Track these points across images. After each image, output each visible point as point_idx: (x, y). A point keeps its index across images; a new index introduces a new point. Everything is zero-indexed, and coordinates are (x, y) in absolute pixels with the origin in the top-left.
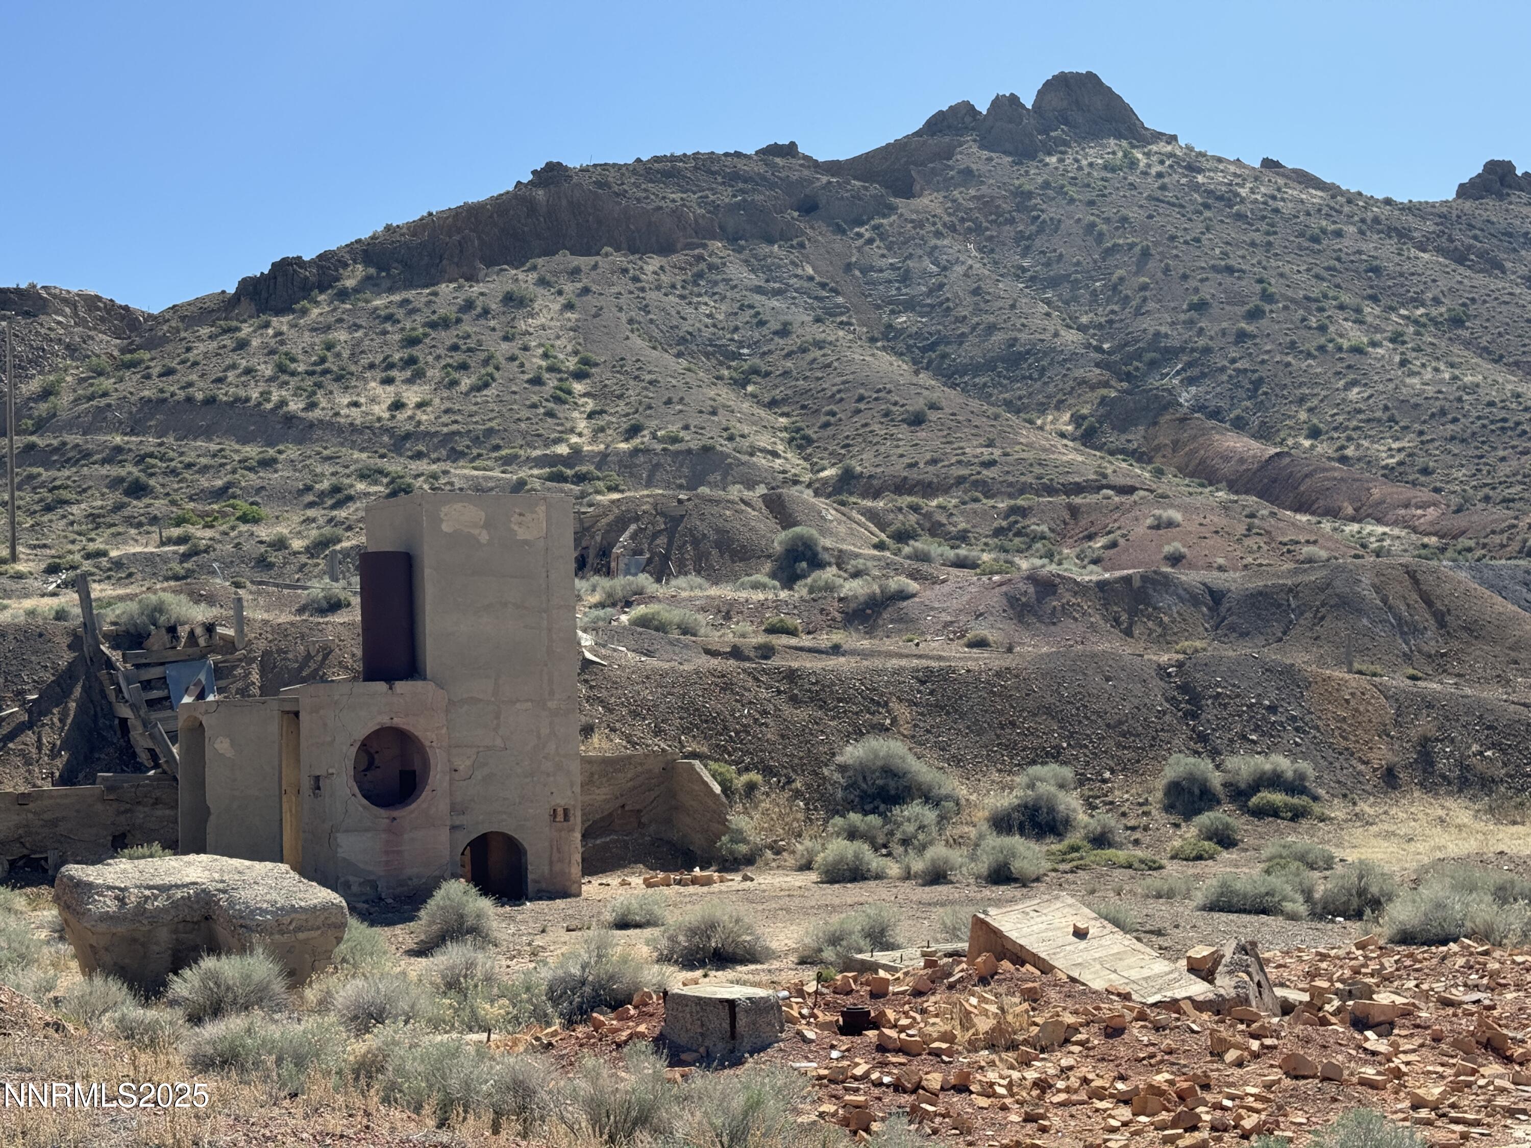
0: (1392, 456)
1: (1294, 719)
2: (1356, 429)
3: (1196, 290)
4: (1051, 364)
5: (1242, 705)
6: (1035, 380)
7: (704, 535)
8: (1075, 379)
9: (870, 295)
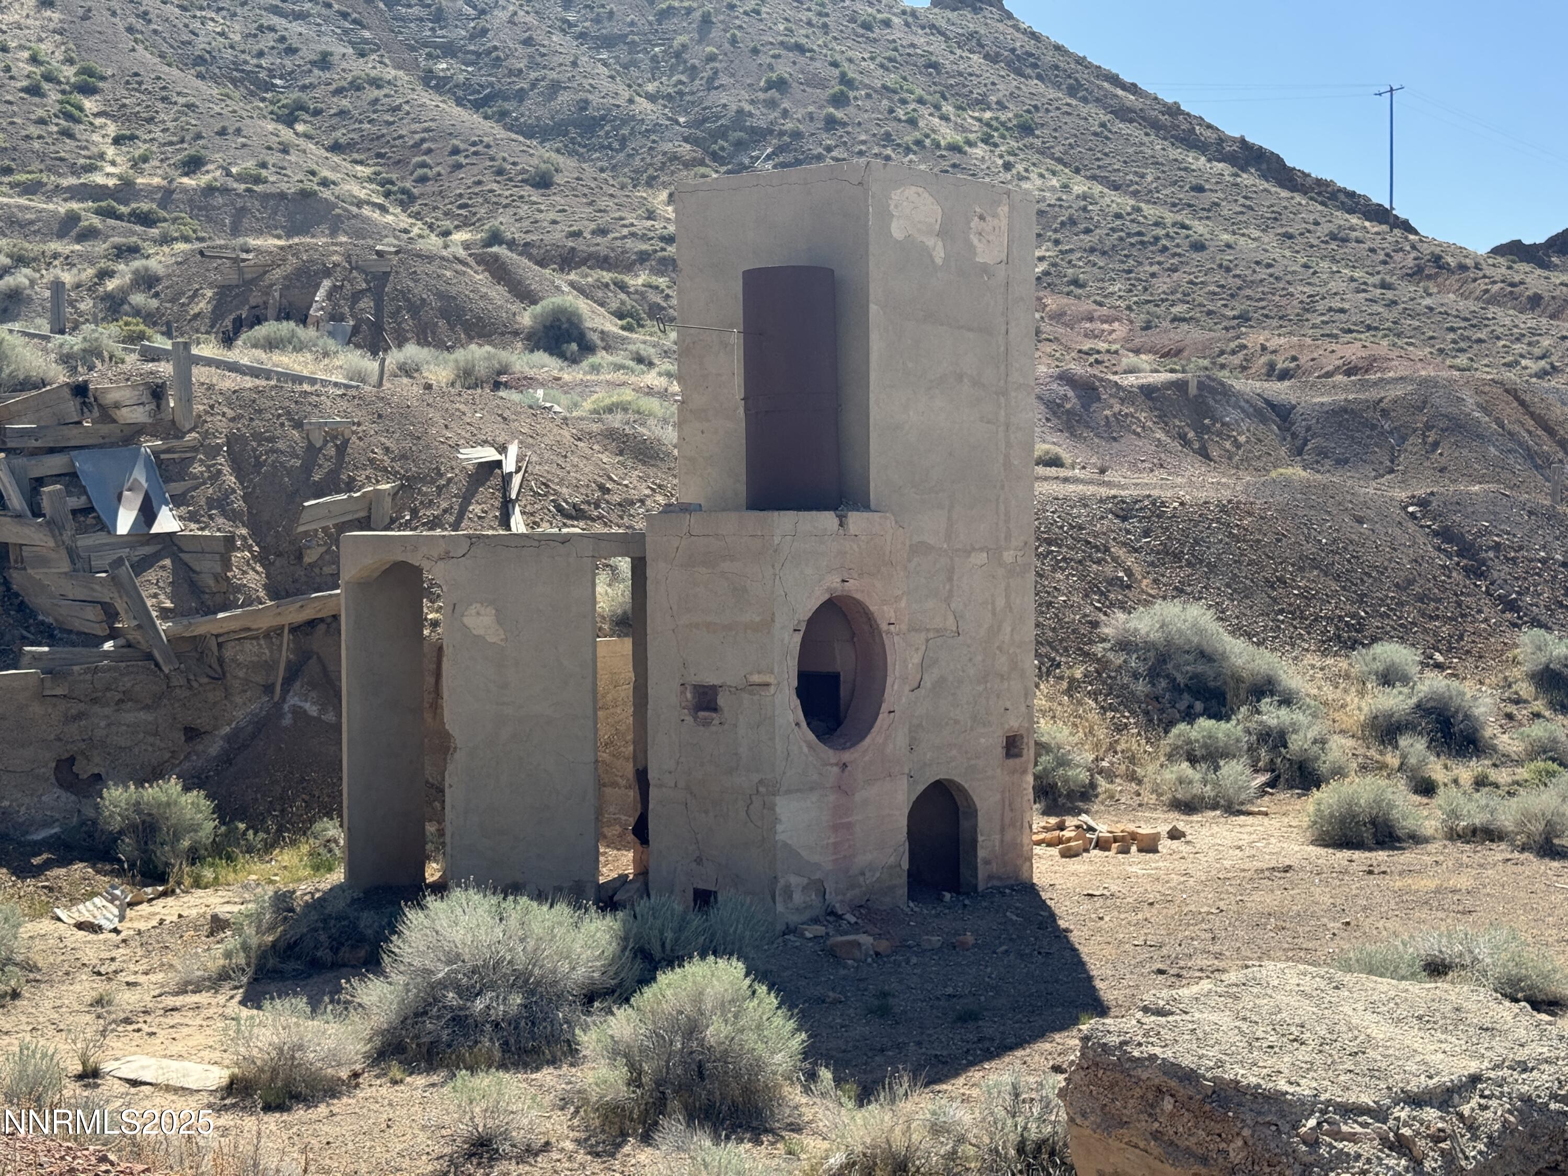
3: (771, 67)
7: (423, 300)
8: (665, 154)
9: (401, 33)
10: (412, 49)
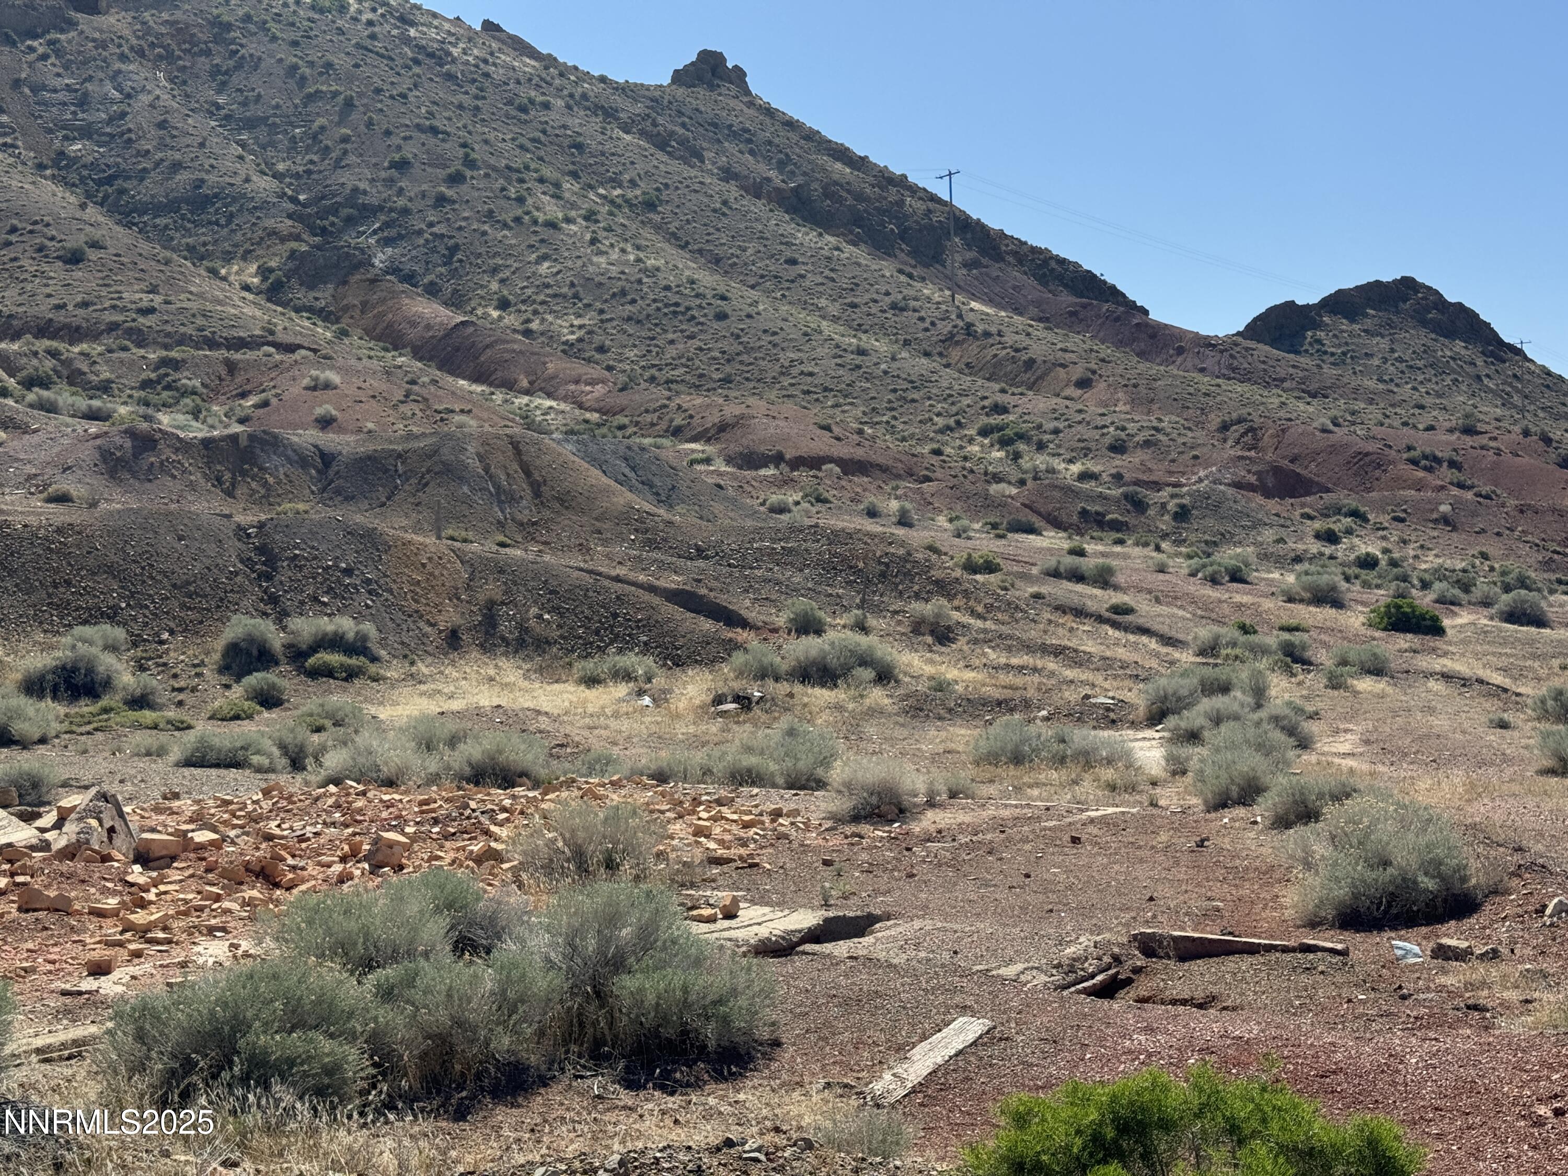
0: (573, 333)
1: (368, 581)
2: (543, 303)
3: (399, 148)
4: (240, 210)
5: (319, 567)
6: (222, 227)
9: (41, 117)
10: (50, 131)
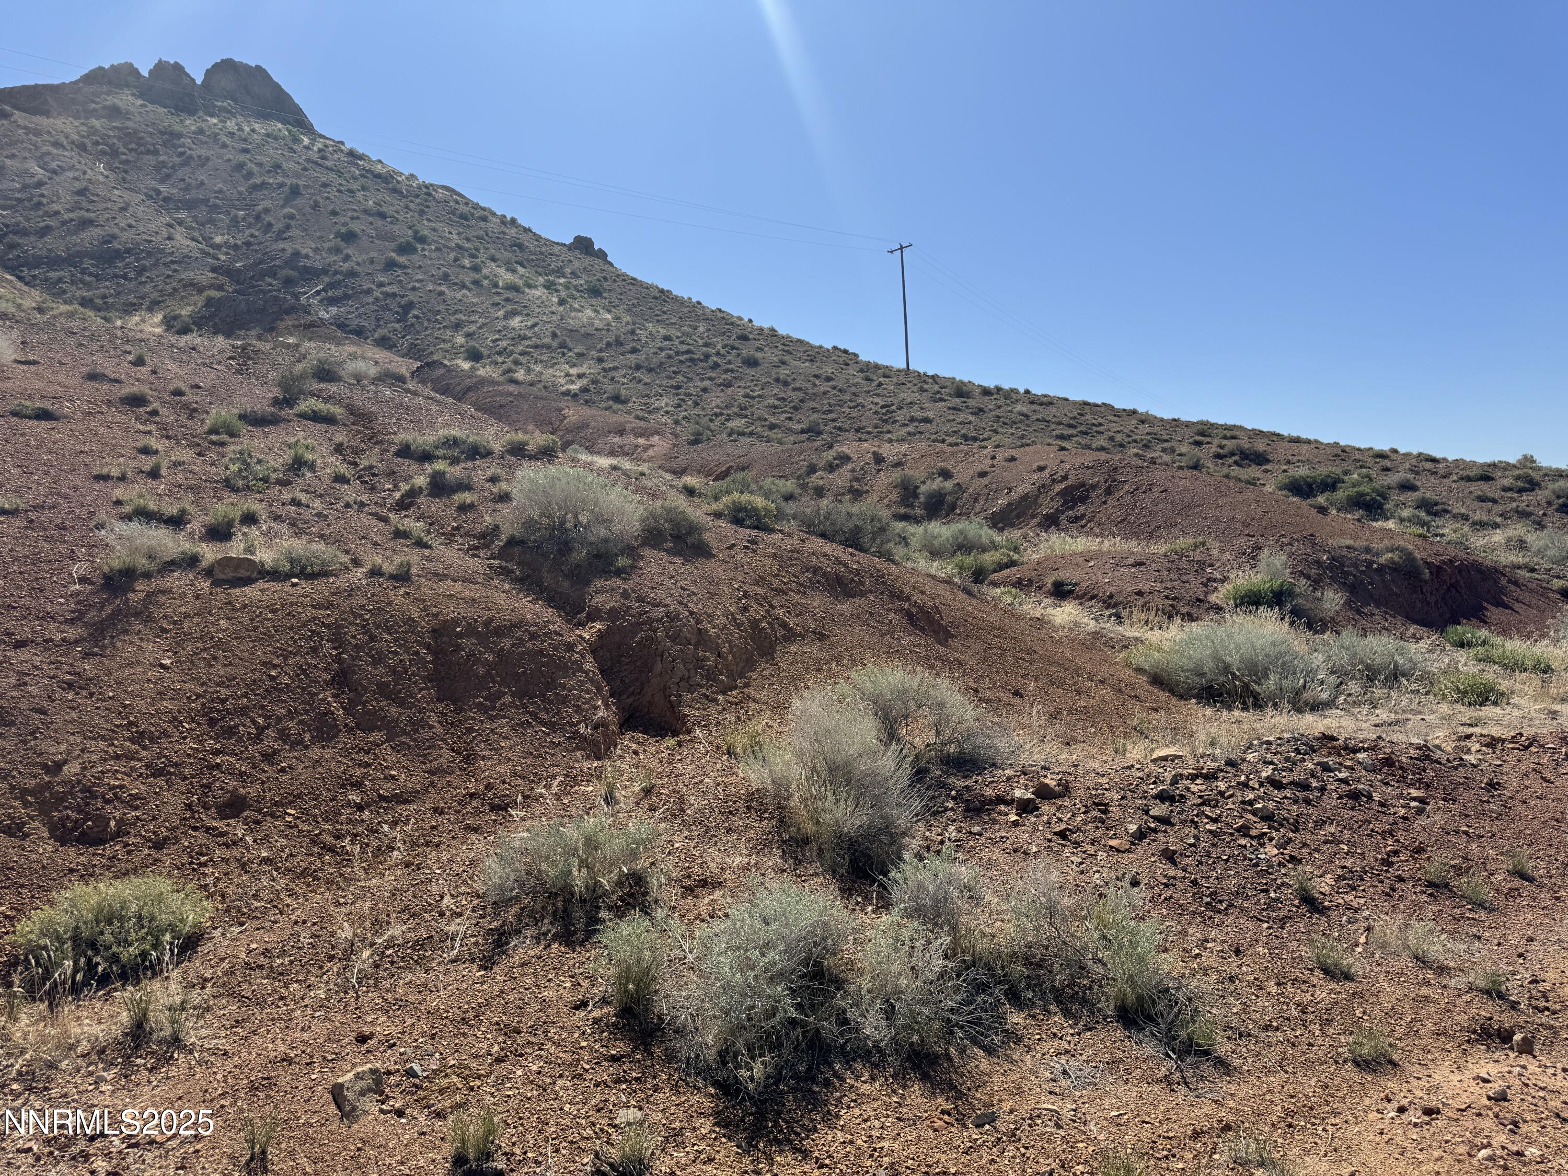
0: (572, 382)
2: (522, 354)
3: (345, 225)
4: (155, 264)
6: (130, 280)
8: (181, 281)
